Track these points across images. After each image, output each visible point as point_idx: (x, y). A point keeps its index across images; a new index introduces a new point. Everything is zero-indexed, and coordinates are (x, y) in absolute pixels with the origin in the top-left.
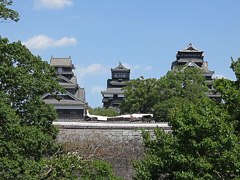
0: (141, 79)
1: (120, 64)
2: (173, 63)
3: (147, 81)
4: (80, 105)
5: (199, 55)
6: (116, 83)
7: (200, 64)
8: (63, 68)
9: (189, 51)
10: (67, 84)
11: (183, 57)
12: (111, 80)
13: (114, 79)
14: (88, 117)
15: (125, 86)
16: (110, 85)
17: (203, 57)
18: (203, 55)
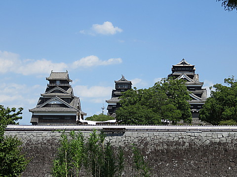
0: (134, 89)
1: (123, 77)
2: (169, 76)
3: (139, 91)
4: (73, 112)
5: (191, 69)
6: (119, 93)
7: (192, 77)
8: (60, 80)
9: (182, 65)
10: (63, 94)
11: (177, 71)
12: (115, 91)
13: (117, 90)
14: (80, 122)
15: (122, 95)
16: (114, 95)
17: (194, 70)
18: (194, 69)
